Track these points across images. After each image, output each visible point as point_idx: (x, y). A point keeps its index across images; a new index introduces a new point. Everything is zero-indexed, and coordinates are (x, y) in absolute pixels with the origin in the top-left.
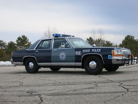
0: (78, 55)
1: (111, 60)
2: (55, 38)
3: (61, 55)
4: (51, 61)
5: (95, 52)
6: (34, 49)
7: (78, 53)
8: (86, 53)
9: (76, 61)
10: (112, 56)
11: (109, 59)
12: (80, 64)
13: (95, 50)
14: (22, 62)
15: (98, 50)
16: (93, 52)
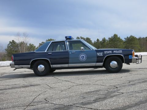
0: (100, 56)
1: (131, 59)
2: (69, 40)
3: (81, 56)
5: (117, 53)
6: (46, 51)
7: (100, 54)
8: (108, 54)
9: (97, 62)
10: (132, 56)
11: (129, 58)
12: (101, 64)
13: (117, 51)
14: (29, 65)
15: (120, 52)
16: (115, 53)
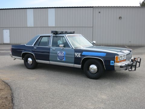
0: (78, 56)
1: (114, 66)
2: (54, 35)
4: (50, 59)
8: (87, 56)
9: (75, 63)
10: (114, 62)
11: (111, 64)
